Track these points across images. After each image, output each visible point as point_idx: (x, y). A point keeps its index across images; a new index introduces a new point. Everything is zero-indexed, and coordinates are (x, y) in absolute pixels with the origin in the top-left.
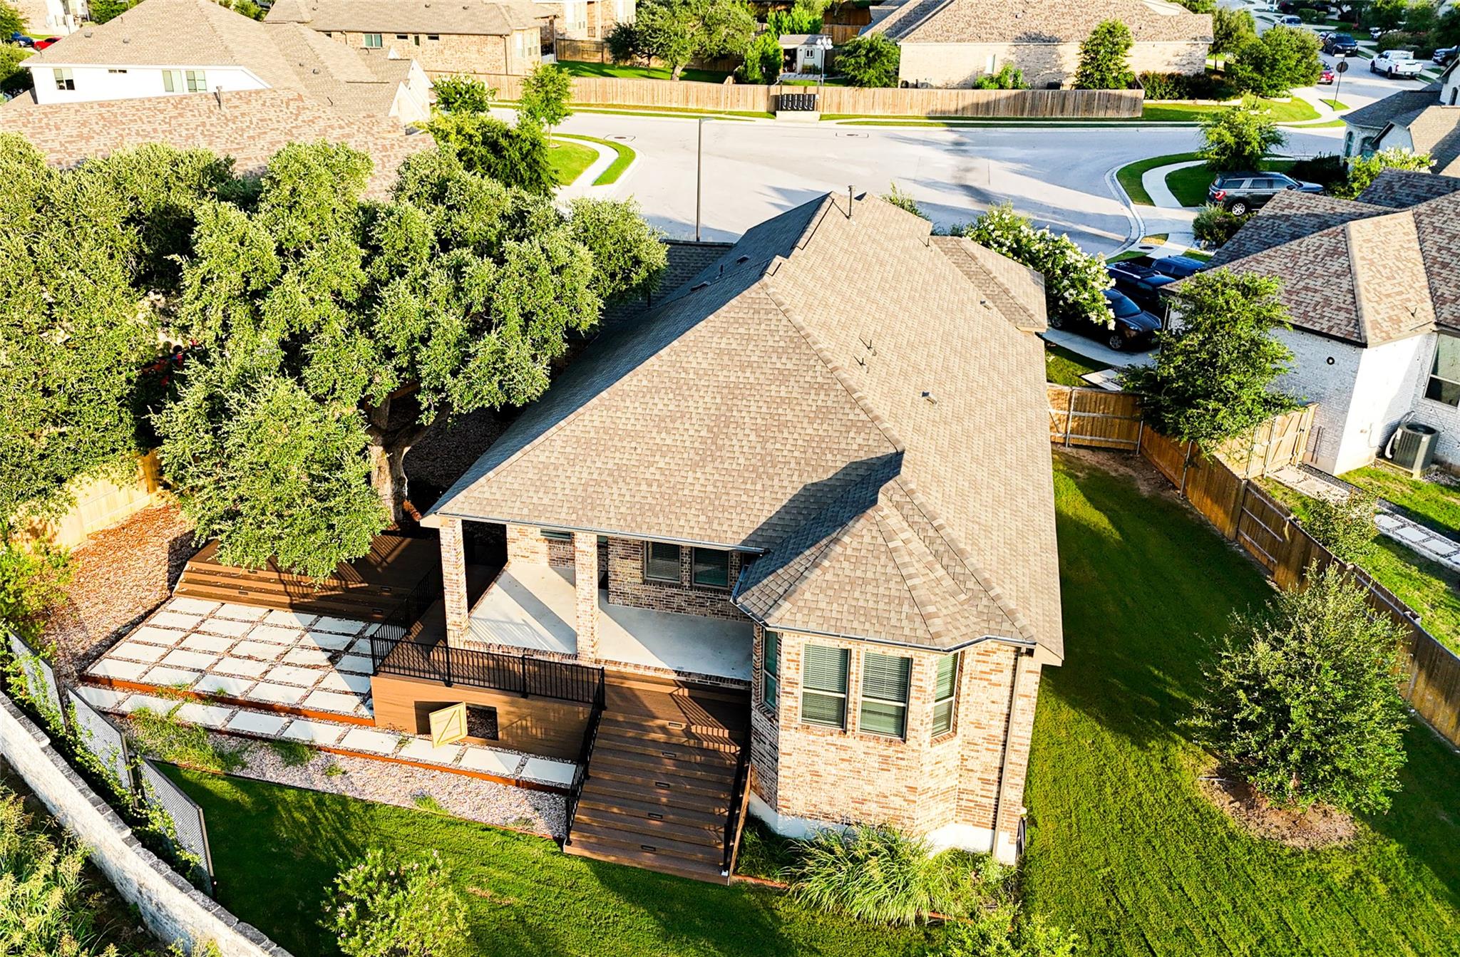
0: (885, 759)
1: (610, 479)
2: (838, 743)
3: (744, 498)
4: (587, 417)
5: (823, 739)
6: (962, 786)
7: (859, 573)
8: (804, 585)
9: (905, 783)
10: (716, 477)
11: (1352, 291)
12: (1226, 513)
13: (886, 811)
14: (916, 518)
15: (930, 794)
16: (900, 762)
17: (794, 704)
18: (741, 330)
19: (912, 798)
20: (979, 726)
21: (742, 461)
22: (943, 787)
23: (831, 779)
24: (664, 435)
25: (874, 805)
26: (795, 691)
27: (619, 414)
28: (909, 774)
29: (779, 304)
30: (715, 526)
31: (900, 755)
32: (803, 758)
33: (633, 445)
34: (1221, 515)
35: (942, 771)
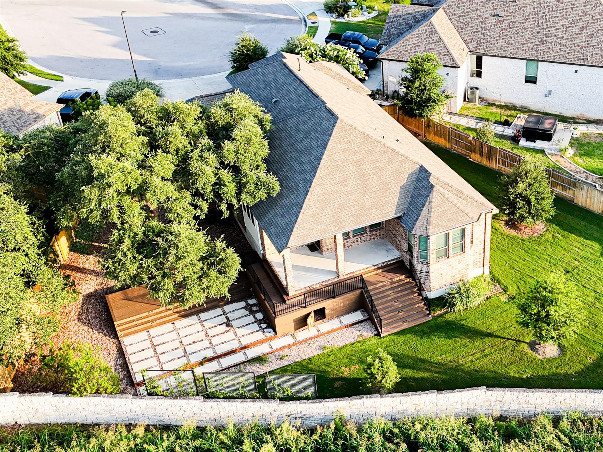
0: (459, 260)
1: (339, 210)
2: (447, 261)
3: (386, 199)
4: (315, 191)
5: (442, 263)
6: (474, 258)
7: (443, 209)
8: (432, 219)
9: (465, 264)
10: (373, 195)
11: (445, 47)
12: (446, 140)
13: (460, 276)
16: (464, 259)
17: (434, 256)
18: (345, 140)
19: (467, 268)
20: (478, 239)
21: (377, 187)
22: (472, 261)
23: (445, 274)
24: (346, 187)
25: (457, 275)
26: (434, 252)
27: (325, 186)
28: (466, 261)
29: (351, 126)
30: (384, 212)
31: (463, 257)
32: (438, 271)
33: (339, 195)
34: (444, 141)
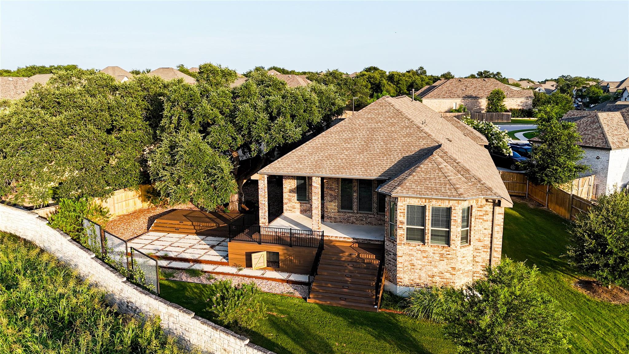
0: (442, 255)
1: (326, 159)
2: (422, 249)
3: (380, 162)
4: (317, 140)
5: (416, 248)
6: (474, 270)
7: (428, 176)
8: (406, 181)
9: (451, 266)
10: (368, 156)
11: (603, 133)
12: (565, 209)
13: (443, 280)
14: (449, 160)
15: (461, 272)
16: (449, 256)
17: (403, 233)
18: (377, 112)
19: (454, 273)
20: (480, 241)
21: (378, 151)
22: (466, 269)
23: (419, 267)
24: (347, 144)
25: (438, 278)
26: (403, 227)
27: (329, 139)
28: (452, 261)
29: (390, 104)
30: (368, 171)
31: (448, 253)
32: (407, 258)
33: (335, 148)
34: (563, 211)
35: (466, 261)
